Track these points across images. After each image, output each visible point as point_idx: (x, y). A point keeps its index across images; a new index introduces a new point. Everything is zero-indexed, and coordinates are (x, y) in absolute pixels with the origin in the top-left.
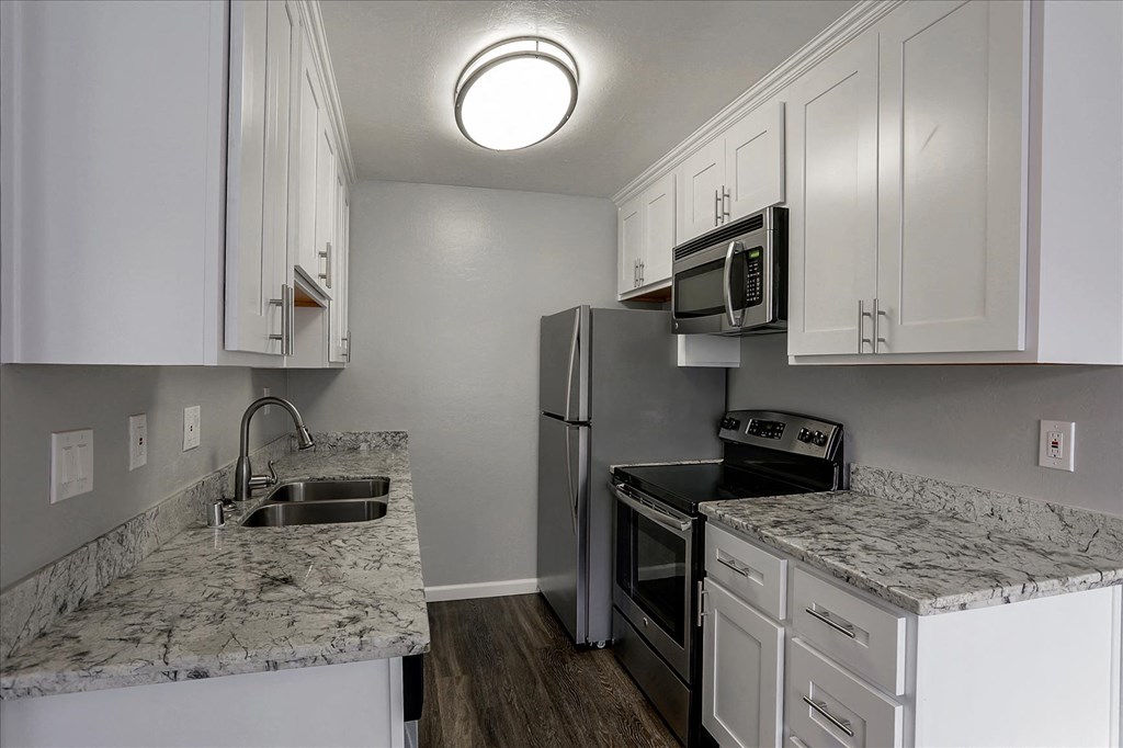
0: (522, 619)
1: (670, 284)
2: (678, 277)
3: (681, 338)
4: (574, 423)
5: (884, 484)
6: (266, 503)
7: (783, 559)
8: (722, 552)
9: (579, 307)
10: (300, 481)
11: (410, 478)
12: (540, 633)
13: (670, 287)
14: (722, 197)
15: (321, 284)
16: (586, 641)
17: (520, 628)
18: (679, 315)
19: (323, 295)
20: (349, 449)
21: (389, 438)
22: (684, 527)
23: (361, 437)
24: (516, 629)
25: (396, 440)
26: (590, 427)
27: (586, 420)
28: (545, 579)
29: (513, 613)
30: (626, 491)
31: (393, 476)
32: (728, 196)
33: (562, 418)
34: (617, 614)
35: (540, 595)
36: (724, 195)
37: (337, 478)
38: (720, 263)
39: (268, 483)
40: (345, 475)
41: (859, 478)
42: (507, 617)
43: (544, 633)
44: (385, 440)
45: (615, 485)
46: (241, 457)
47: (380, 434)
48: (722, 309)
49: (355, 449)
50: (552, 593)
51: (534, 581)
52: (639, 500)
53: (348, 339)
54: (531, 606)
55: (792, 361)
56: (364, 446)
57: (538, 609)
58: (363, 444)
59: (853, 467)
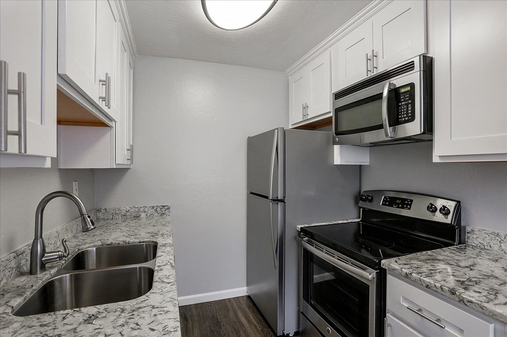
0: (240, 315)
1: (331, 115)
2: (337, 111)
3: (337, 148)
4: (274, 200)
5: (500, 242)
6: (58, 273)
7: (491, 323)
8: (405, 299)
9: (278, 129)
10: (94, 246)
11: (171, 242)
12: (253, 326)
13: (331, 117)
14: (372, 58)
15: (102, 105)
16: (283, 333)
17: (240, 322)
18: (337, 134)
19: (111, 119)
20: (134, 217)
21: (159, 209)
22: (370, 277)
23: (142, 209)
24: (237, 323)
25: (163, 210)
26: (285, 203)
27: (282, 198)
28: (251, 287)
29: (234, 311)
30: (309, 242)
31: (160, 241)
32: (376, 56)
33: (267, 197)
34: (301, 315)
35: (249, 297)
36: (374, 56)
37: (121, 243)
38: (379, 96)
39: (60, 257)
40: (127, 240)
41: (475, 236)
42: (231, 314)
43: (255, 326)
44: (156, 210)
45: (302, 238)
46: (36, 239)
47: (153, 207)
48: (381, 127)
49: (137, 217)
50: (255, 295)
51: (245, 288)
52: (313, 246)
53: (131, 150)
54: (244, 304)
55: (436, 159)
56: (143, 215)
57: (249, 308)
58: (142, 214)
59: (468, 229)
